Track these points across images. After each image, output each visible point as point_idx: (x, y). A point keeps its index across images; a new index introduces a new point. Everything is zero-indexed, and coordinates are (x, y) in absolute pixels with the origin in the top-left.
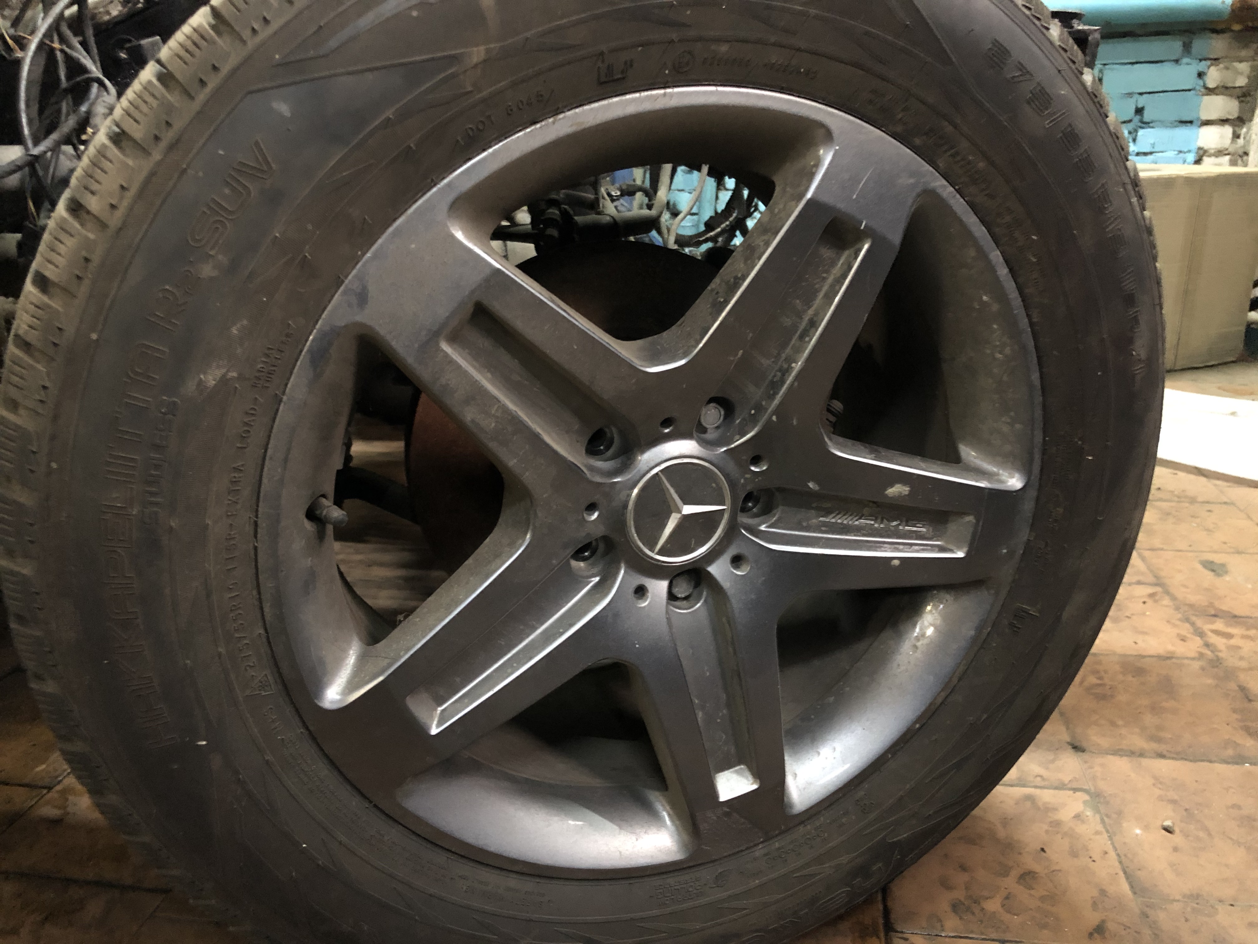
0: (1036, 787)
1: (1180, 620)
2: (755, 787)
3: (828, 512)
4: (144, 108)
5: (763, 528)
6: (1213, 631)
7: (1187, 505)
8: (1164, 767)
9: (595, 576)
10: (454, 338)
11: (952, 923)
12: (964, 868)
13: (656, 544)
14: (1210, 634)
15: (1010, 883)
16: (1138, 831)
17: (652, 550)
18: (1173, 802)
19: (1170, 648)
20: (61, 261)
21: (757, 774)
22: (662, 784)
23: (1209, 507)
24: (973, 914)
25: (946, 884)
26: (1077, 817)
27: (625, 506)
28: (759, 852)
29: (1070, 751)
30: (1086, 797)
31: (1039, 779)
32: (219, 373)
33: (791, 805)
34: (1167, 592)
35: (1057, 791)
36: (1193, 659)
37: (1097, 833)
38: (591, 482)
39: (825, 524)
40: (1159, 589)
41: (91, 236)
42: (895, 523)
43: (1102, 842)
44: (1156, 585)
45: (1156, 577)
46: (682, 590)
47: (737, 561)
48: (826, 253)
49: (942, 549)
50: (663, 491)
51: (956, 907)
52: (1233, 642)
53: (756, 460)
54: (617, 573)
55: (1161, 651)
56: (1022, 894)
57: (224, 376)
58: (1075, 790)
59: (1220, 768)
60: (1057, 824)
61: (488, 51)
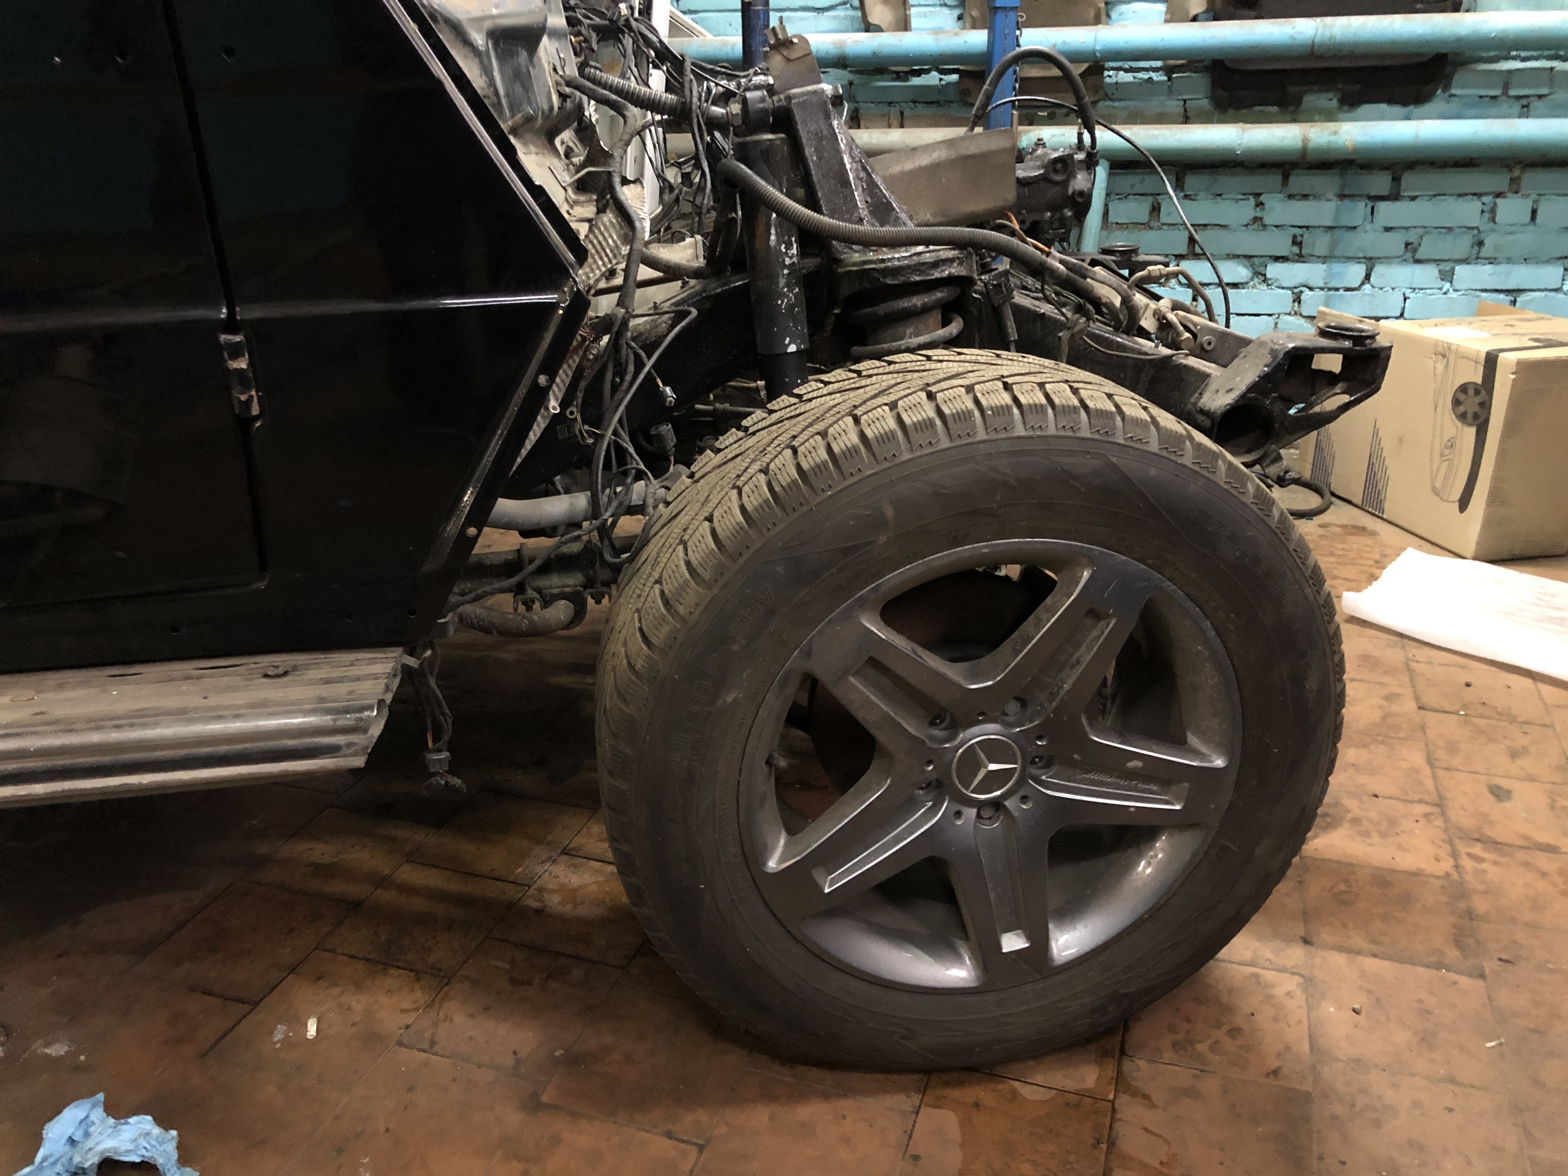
0: (1263, 968)
1: (1443, 841)
2: (1027, 945)
3: (1089, 772)
4: (710, 564)
5: (1044, 778)
6: (1469, 855)
7: (1506, 724)
8: (1372, 964)
9: (929, 801)
10: (857, 674)
11: (1168, 1055)
12: (1188, 1020)
13: (970, 786)
14: (1464, 857)
15: (1220, 1034)
16: (1332, 1010)
17: (967, 790)
18: (1369, 992)
19: (1423, 866)
20: (661, 636)
21: (1029, 938)
22: (966, 937)
23: (1526, 728)
24: (1186, 1050)
25: (1172, 1030)
26: (1288, 994)
27: (951, 762)
28: (1028, 987)
29: (1300, 942)
30: (1301, 980)
31: (1268, 962)
32: (734, 696)
33: (1052, 960)
34: (1443, 814)
35: (1279, 973)
36: (1437, 877)
37: (1300, 1007)
38: (930, 749)
39: (1086, 779)
40: (1437, 810)
41: (679, 626)
42: (1134, 782)
43: (1302, 1014)
44: (1436, 805)
45: (1440, 797)
46: (986, 813)
47: (1024, 799)
48: (1089, 622)
49: (1167, 802)
50: (976, 755)
51: (1174, 1045)
52: (1484, 866)
53: (1040, 738)
54: (943, 804)
55: (1413, 869)
56: (1229, 1045)
57: (736, 697)
58: (1293, 974)
59: (1420, 970)
60: (1272, 997)
61: (888, 538)
